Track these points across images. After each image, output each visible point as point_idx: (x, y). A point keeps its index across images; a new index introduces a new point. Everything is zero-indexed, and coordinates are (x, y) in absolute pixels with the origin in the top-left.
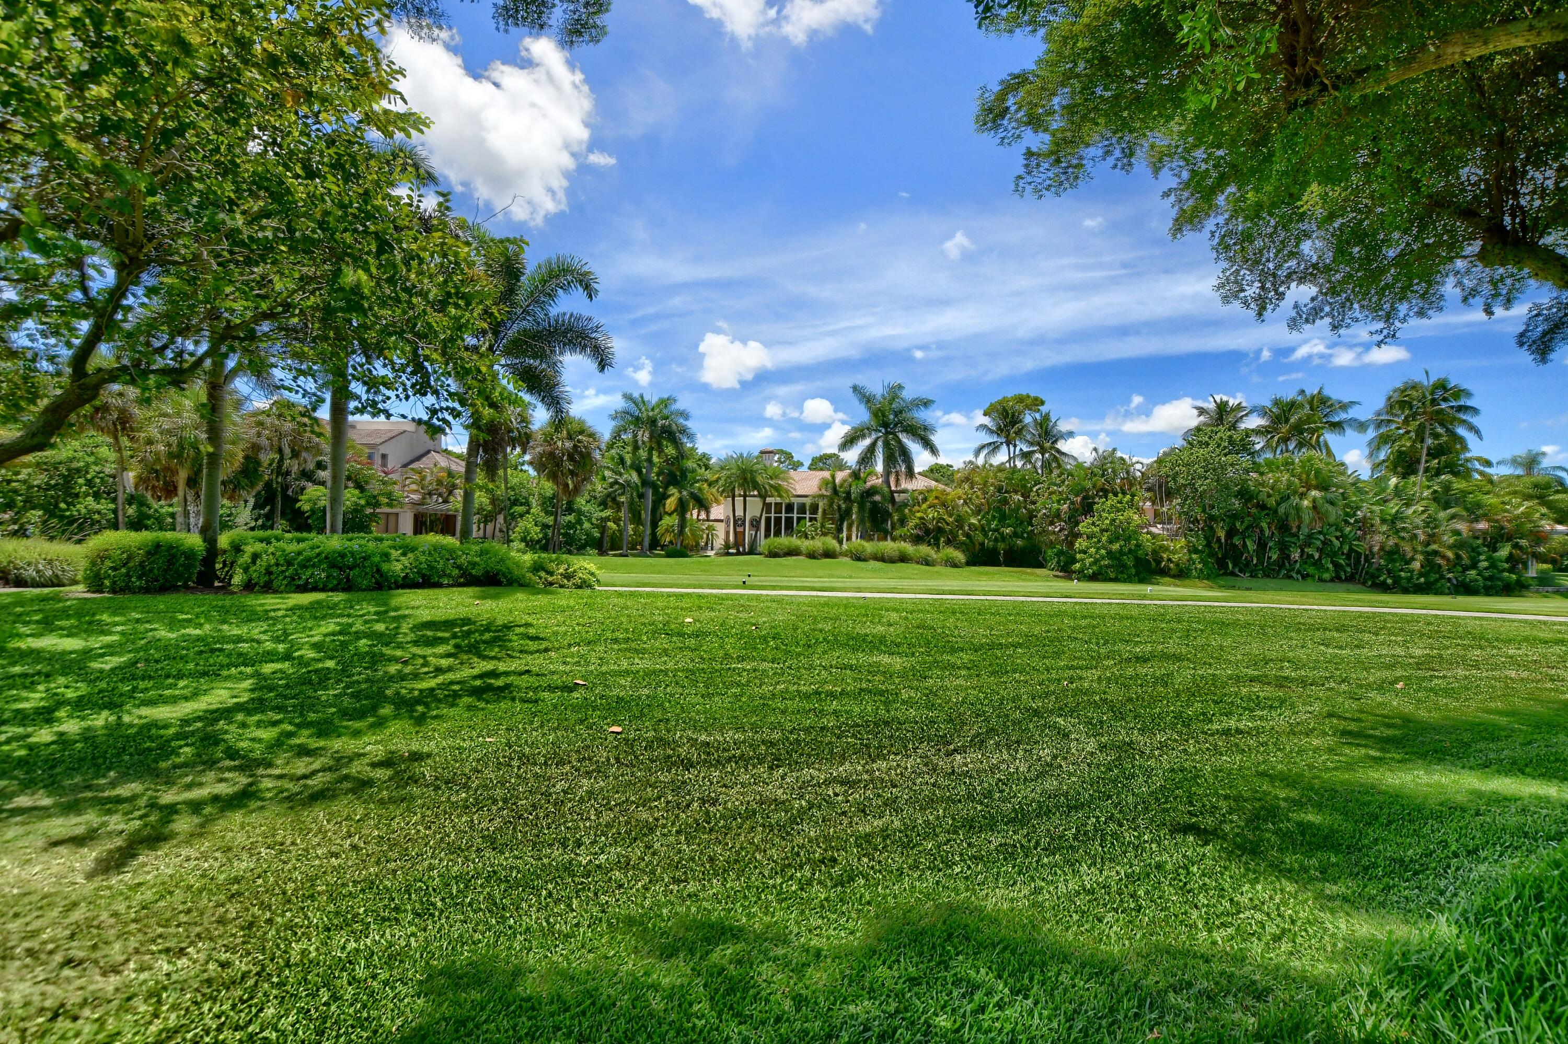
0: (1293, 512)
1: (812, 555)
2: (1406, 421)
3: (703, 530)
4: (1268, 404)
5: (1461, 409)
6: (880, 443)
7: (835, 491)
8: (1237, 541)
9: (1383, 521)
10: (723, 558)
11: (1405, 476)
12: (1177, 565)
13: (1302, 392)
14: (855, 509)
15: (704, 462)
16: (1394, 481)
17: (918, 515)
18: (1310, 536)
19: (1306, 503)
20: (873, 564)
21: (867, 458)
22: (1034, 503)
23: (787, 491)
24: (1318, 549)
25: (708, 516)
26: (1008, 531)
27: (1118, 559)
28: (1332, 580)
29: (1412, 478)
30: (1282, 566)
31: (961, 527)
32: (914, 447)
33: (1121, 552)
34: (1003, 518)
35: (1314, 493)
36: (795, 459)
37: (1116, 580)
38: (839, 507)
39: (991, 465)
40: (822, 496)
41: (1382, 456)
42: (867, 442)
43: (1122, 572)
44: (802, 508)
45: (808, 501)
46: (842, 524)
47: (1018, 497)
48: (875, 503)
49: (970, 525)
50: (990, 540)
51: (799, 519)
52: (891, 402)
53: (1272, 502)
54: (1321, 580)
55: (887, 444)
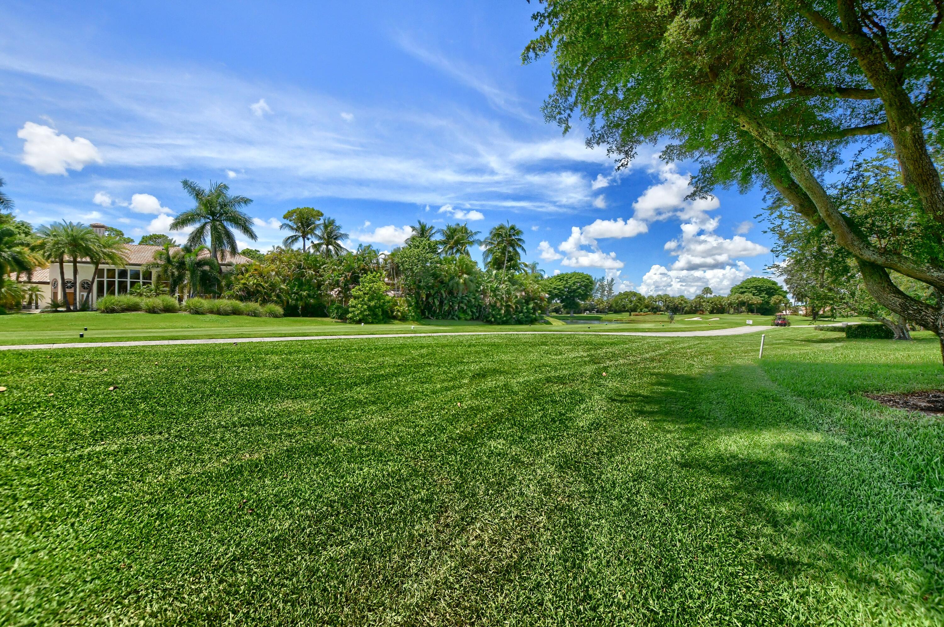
0: (456, 285)
1: (152, 311)
2: (499, 244)
3: (24, 291)
4: (445, 228)
5: (519, 240)
6: (208, 227)
7: (168, 260)
8: (430, 300)
9: (491, 291)
10: (51, 315)
11: (498, 269)
12: (402, 313)
13: (458, 225)
14: (188, 274)
15: (25, 229)
16: (494, 272)
17: (243, 281)
18: (462, 298)
19: (461, 281)
20: (210, 316)
21: (197, 237)
22: (321, 276)
23: (121, 259)
24: (466, 305)
25: (29, 278)
26: (305, 293)
27: (373, 311)
28: (470, 320)
29: (501, 271)
30: (449, 313)
31: (273, 290)
32: (237, 233)
33: (375, 307)
34: (301, 285)
35: (465, 276)
36: (126, 236)
37: (372, 323)
38: (173, 274)
39: (292, 251)
40: (158, 266)
41: (489, 260)
42: (197, 225)
43: (375, 319)
44: (136, 275)
45: (141, 269)
46: (175, 288)
47: (311, 272)
48: (204, 272)
49: (280, 289)
50: (292, 299)
51: (132, 284)
52: (219, 196)
53: (446, 279)
54: (466, 320)
55: (214, 229)
